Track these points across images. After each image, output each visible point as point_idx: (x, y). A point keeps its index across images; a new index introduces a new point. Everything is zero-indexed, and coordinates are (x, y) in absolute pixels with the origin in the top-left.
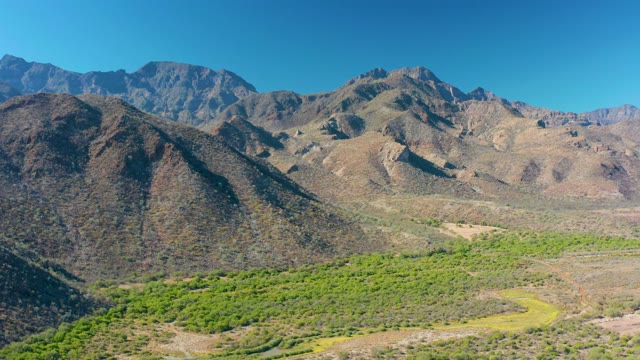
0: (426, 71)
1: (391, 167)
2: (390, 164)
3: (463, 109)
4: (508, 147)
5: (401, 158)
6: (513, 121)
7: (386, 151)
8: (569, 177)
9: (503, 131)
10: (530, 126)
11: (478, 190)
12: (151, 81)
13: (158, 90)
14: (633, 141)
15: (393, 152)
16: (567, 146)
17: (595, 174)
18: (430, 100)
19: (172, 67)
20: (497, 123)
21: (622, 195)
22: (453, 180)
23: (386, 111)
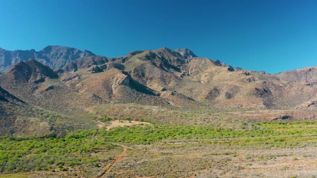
0: (188, 51)
1: (116, 88)
2: (115, 86)
3: (187, 62)
4: (208, 82)
5: (123, 83)
6: (214, 68)
7: (115, 79)
8: (235, 97)
9: (207, 74)
10: (223, 71)
11: (171, 103)
12: (48, 55)
13: (51, 60)
14: (286, 81)
15: (119, 79)
16: (243, 81)
17: (250, 94)
18: (169, 57)
19: (59, 48)
20: (206, 70)
21: (265, 106)
22: (156, 97)
23: (138, 61)
